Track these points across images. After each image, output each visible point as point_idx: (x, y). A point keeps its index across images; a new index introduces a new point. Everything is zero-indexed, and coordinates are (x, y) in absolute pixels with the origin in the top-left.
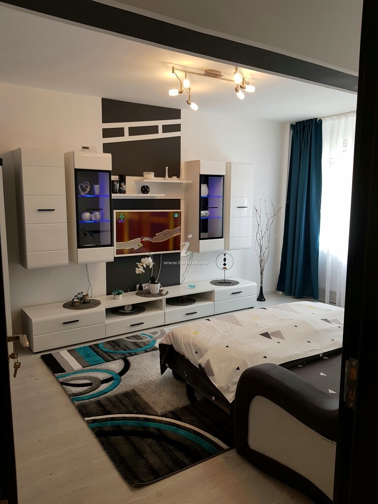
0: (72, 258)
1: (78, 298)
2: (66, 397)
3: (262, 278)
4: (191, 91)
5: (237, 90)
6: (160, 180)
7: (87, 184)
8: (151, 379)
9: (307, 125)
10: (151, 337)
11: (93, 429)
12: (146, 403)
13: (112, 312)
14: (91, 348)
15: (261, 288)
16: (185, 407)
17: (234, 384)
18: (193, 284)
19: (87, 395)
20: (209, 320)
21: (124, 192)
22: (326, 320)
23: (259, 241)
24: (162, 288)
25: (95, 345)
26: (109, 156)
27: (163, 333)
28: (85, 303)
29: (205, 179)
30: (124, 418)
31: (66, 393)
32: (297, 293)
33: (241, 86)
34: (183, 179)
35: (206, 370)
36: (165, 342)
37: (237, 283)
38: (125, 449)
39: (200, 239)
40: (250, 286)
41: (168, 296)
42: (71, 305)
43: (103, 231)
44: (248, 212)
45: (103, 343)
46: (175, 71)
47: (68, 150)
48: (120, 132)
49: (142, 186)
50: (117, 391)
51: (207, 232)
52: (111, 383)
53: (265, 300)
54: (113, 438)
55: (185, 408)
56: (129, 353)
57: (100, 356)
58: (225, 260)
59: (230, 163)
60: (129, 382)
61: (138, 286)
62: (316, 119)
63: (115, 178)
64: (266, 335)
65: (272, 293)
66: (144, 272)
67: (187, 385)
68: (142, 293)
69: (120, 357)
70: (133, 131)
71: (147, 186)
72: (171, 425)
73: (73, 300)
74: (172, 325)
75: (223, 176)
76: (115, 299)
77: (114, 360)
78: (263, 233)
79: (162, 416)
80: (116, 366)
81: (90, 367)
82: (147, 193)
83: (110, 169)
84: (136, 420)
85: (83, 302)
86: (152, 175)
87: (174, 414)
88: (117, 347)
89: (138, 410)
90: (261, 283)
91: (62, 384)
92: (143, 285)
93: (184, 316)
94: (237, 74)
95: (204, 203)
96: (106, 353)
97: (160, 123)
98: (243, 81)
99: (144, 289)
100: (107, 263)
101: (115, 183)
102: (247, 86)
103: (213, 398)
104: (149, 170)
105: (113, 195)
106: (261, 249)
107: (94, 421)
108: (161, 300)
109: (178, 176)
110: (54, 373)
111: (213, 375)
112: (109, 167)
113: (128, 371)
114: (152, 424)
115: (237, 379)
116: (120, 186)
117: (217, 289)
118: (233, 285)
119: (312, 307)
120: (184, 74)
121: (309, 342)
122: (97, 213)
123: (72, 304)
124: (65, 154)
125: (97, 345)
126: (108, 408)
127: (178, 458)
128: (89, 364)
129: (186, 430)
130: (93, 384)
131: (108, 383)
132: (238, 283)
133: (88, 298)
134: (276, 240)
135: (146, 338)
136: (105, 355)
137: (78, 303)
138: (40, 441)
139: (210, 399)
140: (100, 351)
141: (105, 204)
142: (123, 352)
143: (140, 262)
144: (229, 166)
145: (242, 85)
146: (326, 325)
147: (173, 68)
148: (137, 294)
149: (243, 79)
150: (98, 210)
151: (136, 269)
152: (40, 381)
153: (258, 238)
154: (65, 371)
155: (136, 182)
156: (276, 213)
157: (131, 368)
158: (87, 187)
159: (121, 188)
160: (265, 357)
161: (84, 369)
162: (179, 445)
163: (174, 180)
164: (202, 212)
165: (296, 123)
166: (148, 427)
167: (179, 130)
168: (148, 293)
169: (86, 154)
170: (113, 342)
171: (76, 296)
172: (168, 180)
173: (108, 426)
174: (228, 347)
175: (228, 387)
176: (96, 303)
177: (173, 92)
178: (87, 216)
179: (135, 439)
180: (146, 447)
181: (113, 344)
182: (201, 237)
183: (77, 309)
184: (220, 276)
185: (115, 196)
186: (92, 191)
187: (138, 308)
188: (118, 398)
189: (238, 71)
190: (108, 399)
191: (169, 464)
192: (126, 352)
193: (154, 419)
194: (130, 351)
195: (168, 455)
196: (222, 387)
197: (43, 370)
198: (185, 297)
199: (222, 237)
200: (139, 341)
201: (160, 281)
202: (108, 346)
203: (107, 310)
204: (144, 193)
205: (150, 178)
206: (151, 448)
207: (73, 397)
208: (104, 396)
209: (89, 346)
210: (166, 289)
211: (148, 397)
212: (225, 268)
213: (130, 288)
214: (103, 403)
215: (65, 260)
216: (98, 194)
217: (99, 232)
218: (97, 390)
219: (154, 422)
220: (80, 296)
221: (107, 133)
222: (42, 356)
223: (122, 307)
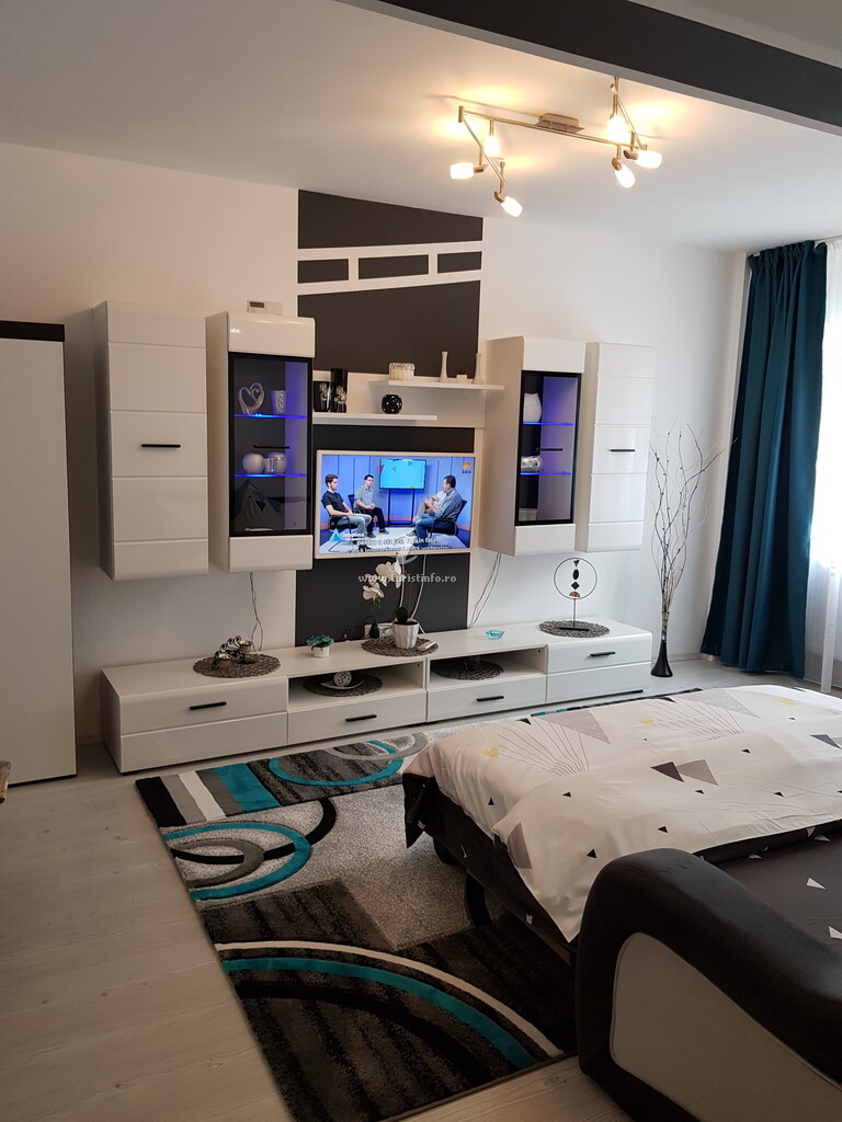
0: (217, 556)
1: (228, 652)
2: (180, 888)
3: (665, 620)
4: (505, 169)
5: (616, 165)
6: (427, 382)
7: (258, 388)
8: (381, 855)
9: (789, 258)
10: (391, 751)
11: (231, 975)
12: (364, 916)
13: (305, 687)
14: (250, 768)
15: (664, 644)
16: (457, 935)
17: (579, 893)
18: (498, 629)
19: (228, 885)
20: (526, 721)
21: (343, 409)
22: (825, 738)
23: (662, 533)
24: (424, 636)
25: (261, 762)
26: (310, 323)
27: (421, 741)
28: (243, 662)
29: (535, 382)
30: (309, 953)
31: (181, 877)
32: (750, 660)
33: (625, 153)
34: (483, 381)
35: (512, 850)
36: (417, 771)
37: (604, 631)
38: (302, 1034)
39: (518, 523)
40: (635, 640)
41: (436, 655)
42: (211, 667)
43: (293, 500)
44: (638, 463)
45: (280, 759)
46: (466, 117)
47: (214, 310)
48: (338, 270)
49: (384, 395)
50: (299, 880)
51: (536, 508)
52: (286, 859)
53: (671, 675)
54: (277, 1004)
55: (458, 938)
56: (337, 788)
57: (269, 789)
58: (576, 574)
59: (597, 344)
60: (329, 860)
61: (368, 627)
62: (812, 243)
63: (320, 375)
64: (669, 770)
65: (690, 659)
66: (382, 595)
67: (469, 876)
68: (377, 646)
69: (315, 795)
70: (369, 268)
71: (396, 397)
72: (421, 980)
73: (217, 654)
74: (442, 725)
75: (577, 376)
76: (312, 655)
77: (301, 802)
78: (673, 513)
79: (400, 954)
80: (304, 817)
81: (244, 817)
82: (396, 412)
83: (311, 354)
84: (337, 960)
85: (239, 661)
86: (409, 369)
87: (429, 951)
88: (311, 771)
89: (343, 934)
90: (664, 633)
91: (175, 853)
92: (381, 627)
93: (473, 703)
94: (618, 118)
95: (531, 439)
96: (284, 782)
97: (433, 250)
98: (632, 142)
99: (382, 635)
100: (299, 573)
101: (323, 388)
102: (640, 153)
103: (529, 919)
104: (403, 360)
105: (315, 415)
106: (666, 551)
107: (237, 954)
108: (419, 664)
109: (471, 375)
110: (159, 826)
111: (527, 865)
112: (309, 351)
113: (331, 833)
114: (373, 974)
115: (588, 881)
116: (334, 395)
117: (555, 642)
118: (594, 636)
119: (791, 702)
120: (486, 123)
121: (779, 794)
122: (279, 457)
123: (214, 663)
124: (208, 320)
125: (265, 763)
126: (273, 923)
127: (429, 1070)
128: (243, 808)
129: (456, 996)
130: (247, 858)
131: (281, 860)
132: (608, 630)
133: (252, 652)
134: (704, 532)
135: (382, 752)
136: (281, 788)
137: (228, 663)
138: (104, 995)
139: (523, 920)
140: (271, 778)
141: (298, 438)
142: (322, 782)
143: (374, 573)
144: (592, 352)
145: (628, 149)
146: (826, 753)
147: (461, 108)
148: (365, 647)
149: (633, 134)
150: (282, 449)
151: (365, 588)
152: (127, 842)
153: (660, 528)
154: (184, 823)
155: (371, 384)
156: (707, 467)
157: (337, 824)
158: (257, 395)
159: (336, 400)
160: (664, 829)
161: (229, 819)
162: (435, 1035)
163: (462, 382)
164: (525, 460)
165: (763, 252)
166: (365, 982)
167: (478, 267)
168: (391, 647)
169: (258, 317)
170: (303, 758)
171: (223, 646)
172: (445, 382)
173: (268, 970)
174: (568, 795)
175: (565, 901)
176: (270, 664)
177: (461, 171)
178: (254, 461)
179: (330, 1010)
180: (354, 1032)
181: (303, 762)
182: (521, 519)
183: (223, 677)
184: (564, 612)
185: (319, 417)
186: (268, 406)
187: (365, 681)
188: (299, 899)
189: (619, 110)
190: (276, 899)
191: (408, 1084)
192: (331, 783)
193: (380, 961)
194: (339, 783)
195: (406, 1061)
196: (549, 899)
197: (136, 815)
198: (477, 659)
199: (570, 521)
200: (364, 758)
201: (419, 619)
202: (292, 767)
203: (293, 682)
204: (388, 411)
205: (404, 377)
206: (365, 1037)
207: (195, 887)
208: (268, 890)
209: (248, 764)
210: (433, 638)
211: (370, 902)
212: (576, 594)
213: (349, 631)
214: (263, 908)
215: (201, 562)
216: (282, 412)
217: (282, 500)
218: (252, 875)
219: (380, 968)
220: (233, 646)
221: (308, 272)
222: (139, 783)
223: (329, 677)
